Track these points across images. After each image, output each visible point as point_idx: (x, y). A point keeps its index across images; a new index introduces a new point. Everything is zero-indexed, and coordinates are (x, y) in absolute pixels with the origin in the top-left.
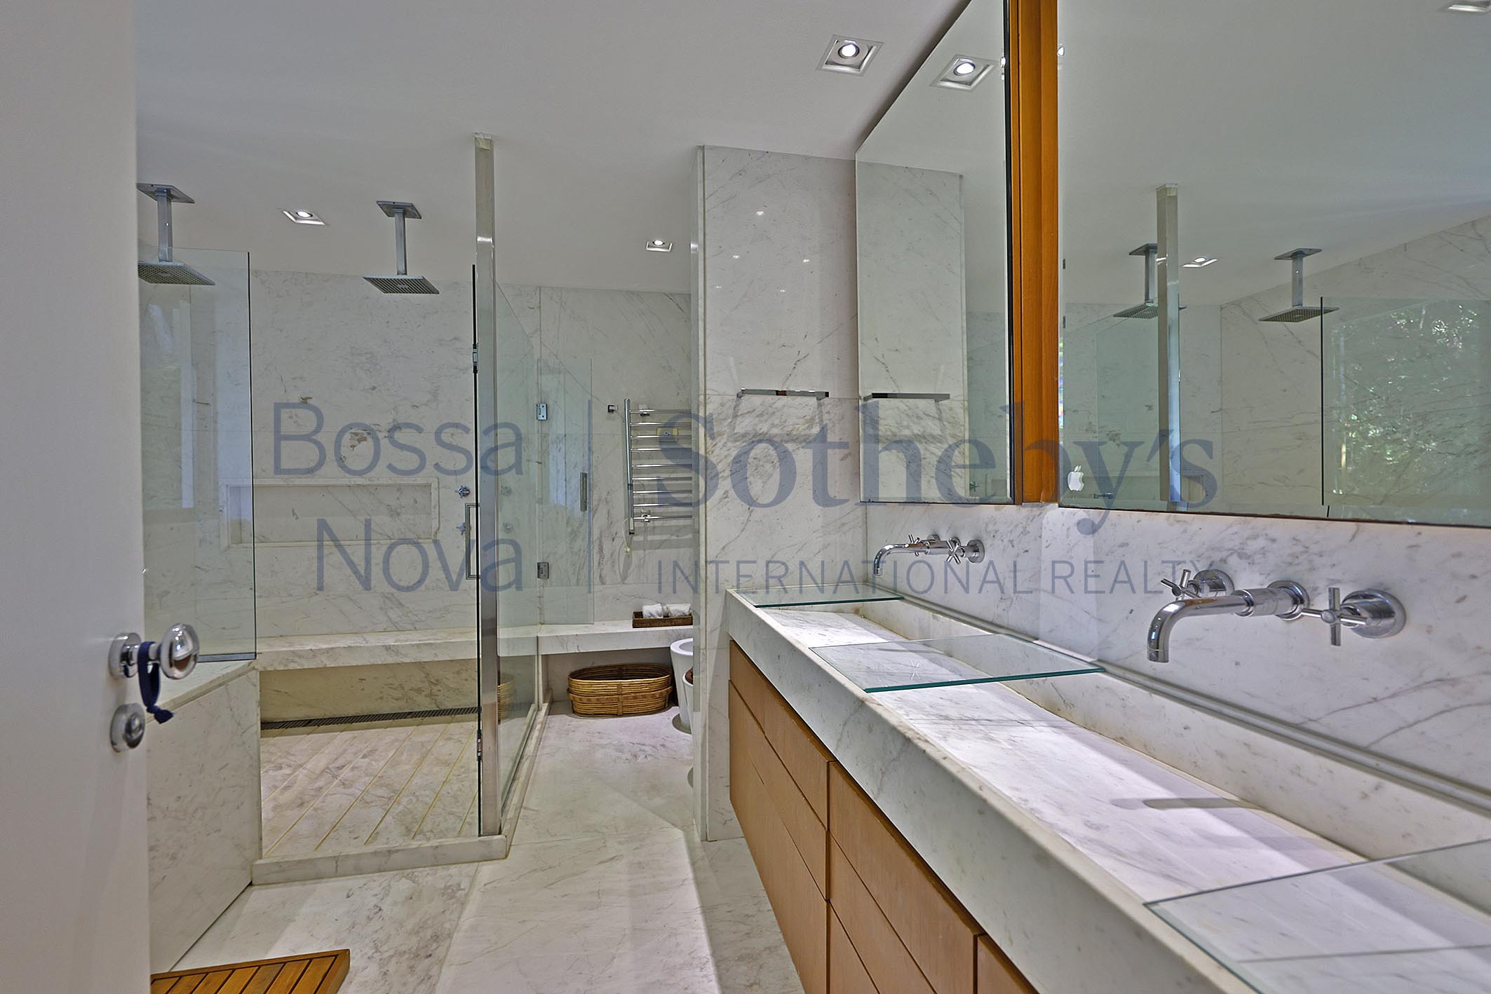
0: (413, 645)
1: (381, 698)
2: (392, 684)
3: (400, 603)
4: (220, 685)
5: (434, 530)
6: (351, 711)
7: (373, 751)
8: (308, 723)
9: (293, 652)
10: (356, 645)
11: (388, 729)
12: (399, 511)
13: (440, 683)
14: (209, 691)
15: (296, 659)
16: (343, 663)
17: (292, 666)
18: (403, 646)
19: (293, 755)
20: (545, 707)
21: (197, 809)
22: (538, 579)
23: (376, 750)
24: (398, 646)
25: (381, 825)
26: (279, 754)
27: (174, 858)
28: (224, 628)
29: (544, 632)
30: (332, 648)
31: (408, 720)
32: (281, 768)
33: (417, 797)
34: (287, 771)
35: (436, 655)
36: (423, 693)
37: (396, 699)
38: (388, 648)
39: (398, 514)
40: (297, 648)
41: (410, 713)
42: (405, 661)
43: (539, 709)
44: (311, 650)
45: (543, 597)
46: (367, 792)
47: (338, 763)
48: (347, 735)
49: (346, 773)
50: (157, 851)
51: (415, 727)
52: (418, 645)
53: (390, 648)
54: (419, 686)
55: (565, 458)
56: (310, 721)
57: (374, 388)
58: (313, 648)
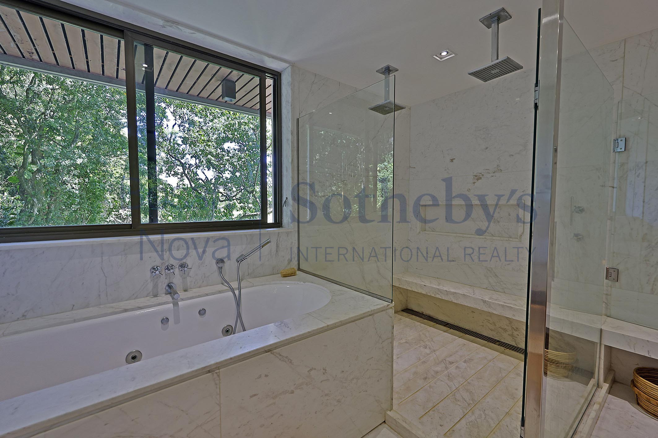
0: (499, 305)
1: (483, 326)
2: (489, 320)
3: (496, 275)
4: (370, 315)
5: (519, 234)
6: (467, 327)
7: (471, 360)
8: (446, 324)
9: (438, 289)
10: (468, 294)
11: (483, 347)
12: (499, 220)
13: (519, 331)
14: (363, 318)
15: (439, 293)
16: (460, 303)
17: (438, 296)
18: (493, 303)
19: (434, 342)
20: (606, 386)
21: (353, 379)
22: (605, 280)
23: (473, 360)
24: (490, 302)
25: (457, 426)
26: (429, 338)
27: (339, 401)
28: (417, 269)
29: (608, 325)
30: (455, 293)
31: (496, 346)
32: (426, 348)
33: (485, 415)
34: (428, 351)
35: (514, 315)
36: (508, 333)
37: (491, 330)
38: (484, 302)
39: (499, 222)
40: (441, 287)
41: (498, 341)
42: (494, 313)
43: (598, 386)
44: (446, 290)
45: (610, 295)
46: (458, 390)
47: (451, 359)
48: (461, 341)
49: (452, 369)
50: (329, 396)
51: (499, 353)
52: (503, 306)
53: (485, 302)
54: (505, 328)
55: (645, 182)
56: (448, 324)
57: (487, 148)
58: (447, 290)
